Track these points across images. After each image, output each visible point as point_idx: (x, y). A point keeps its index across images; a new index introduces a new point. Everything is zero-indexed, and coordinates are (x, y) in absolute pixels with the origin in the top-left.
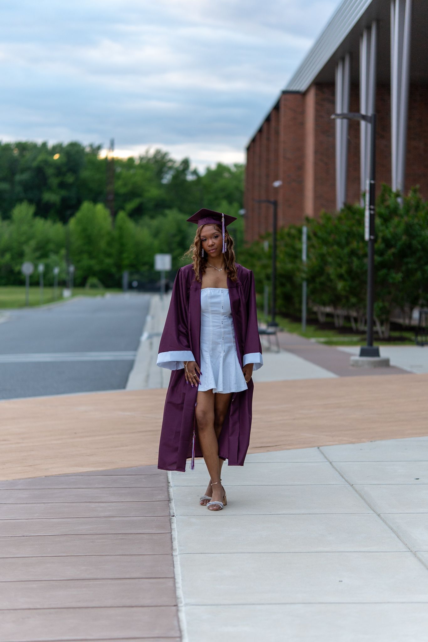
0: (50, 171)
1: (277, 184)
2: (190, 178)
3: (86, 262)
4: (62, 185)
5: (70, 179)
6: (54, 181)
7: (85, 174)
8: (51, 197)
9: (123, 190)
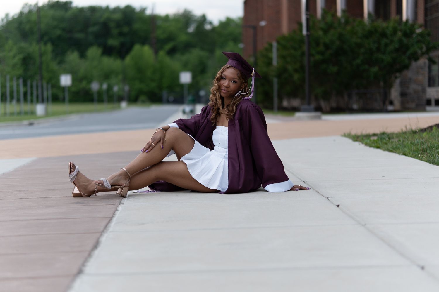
0: (112, 25)
1: (263, 23)
2: (208, 27)
3: (138, 85)
4: (121, 34)
5: (126, 29)
6: (115, 31)
7: (137, 26)
8: (113, 42)
9: (162, 36)
